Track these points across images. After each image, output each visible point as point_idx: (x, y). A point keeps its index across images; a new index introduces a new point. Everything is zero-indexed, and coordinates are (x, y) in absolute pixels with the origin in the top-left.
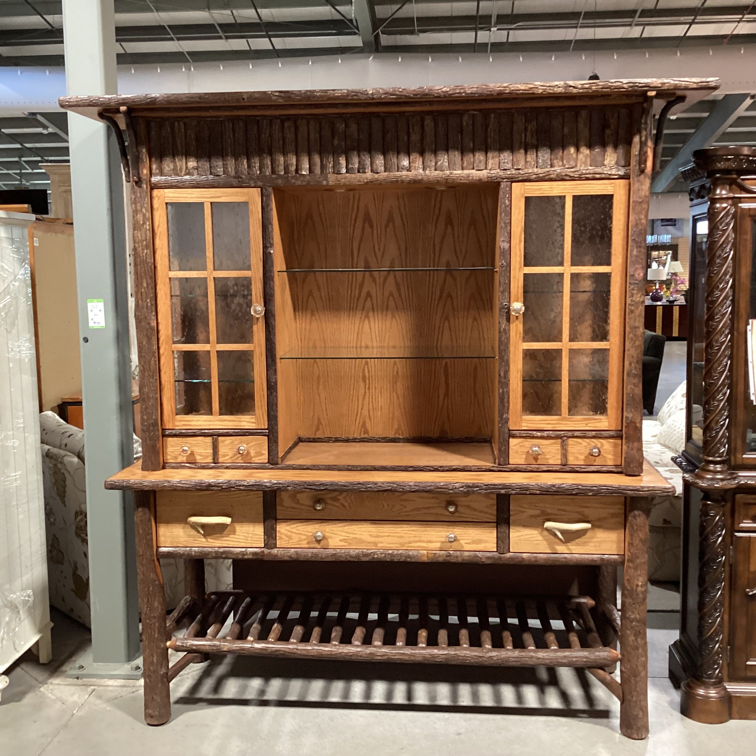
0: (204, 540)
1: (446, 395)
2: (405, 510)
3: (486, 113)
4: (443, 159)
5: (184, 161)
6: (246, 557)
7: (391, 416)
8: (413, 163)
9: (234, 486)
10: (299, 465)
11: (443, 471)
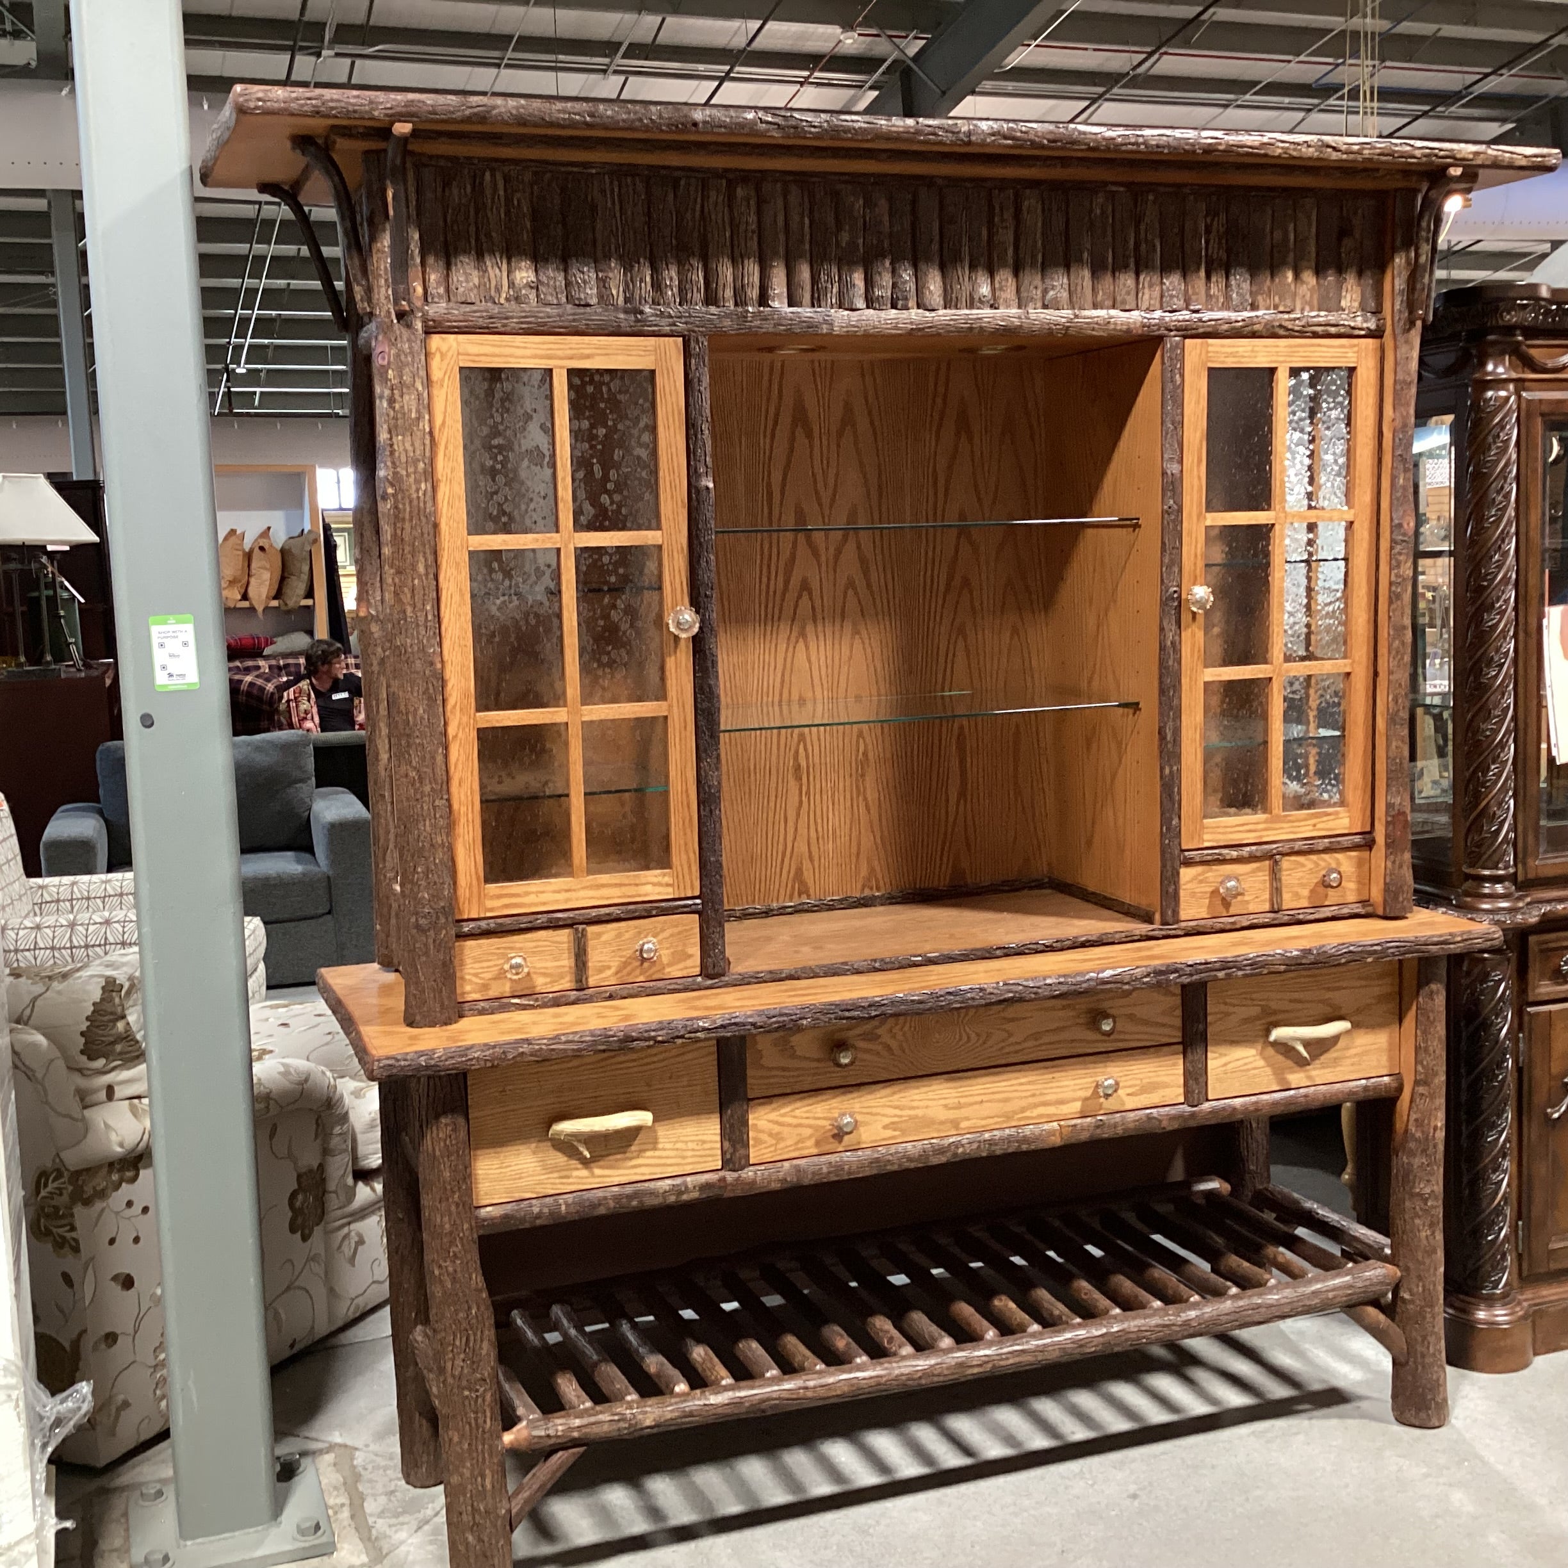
0: (584, 1173)
1: (962, 794)
2: (1012, 1040)
3: (1136, 191)
4: (1059, 284)
5: (505, 267)
6: (685, 1197)
7: (854, 850)
8: (1001, 289)
10: (771, 972)
11: (1062, 950)
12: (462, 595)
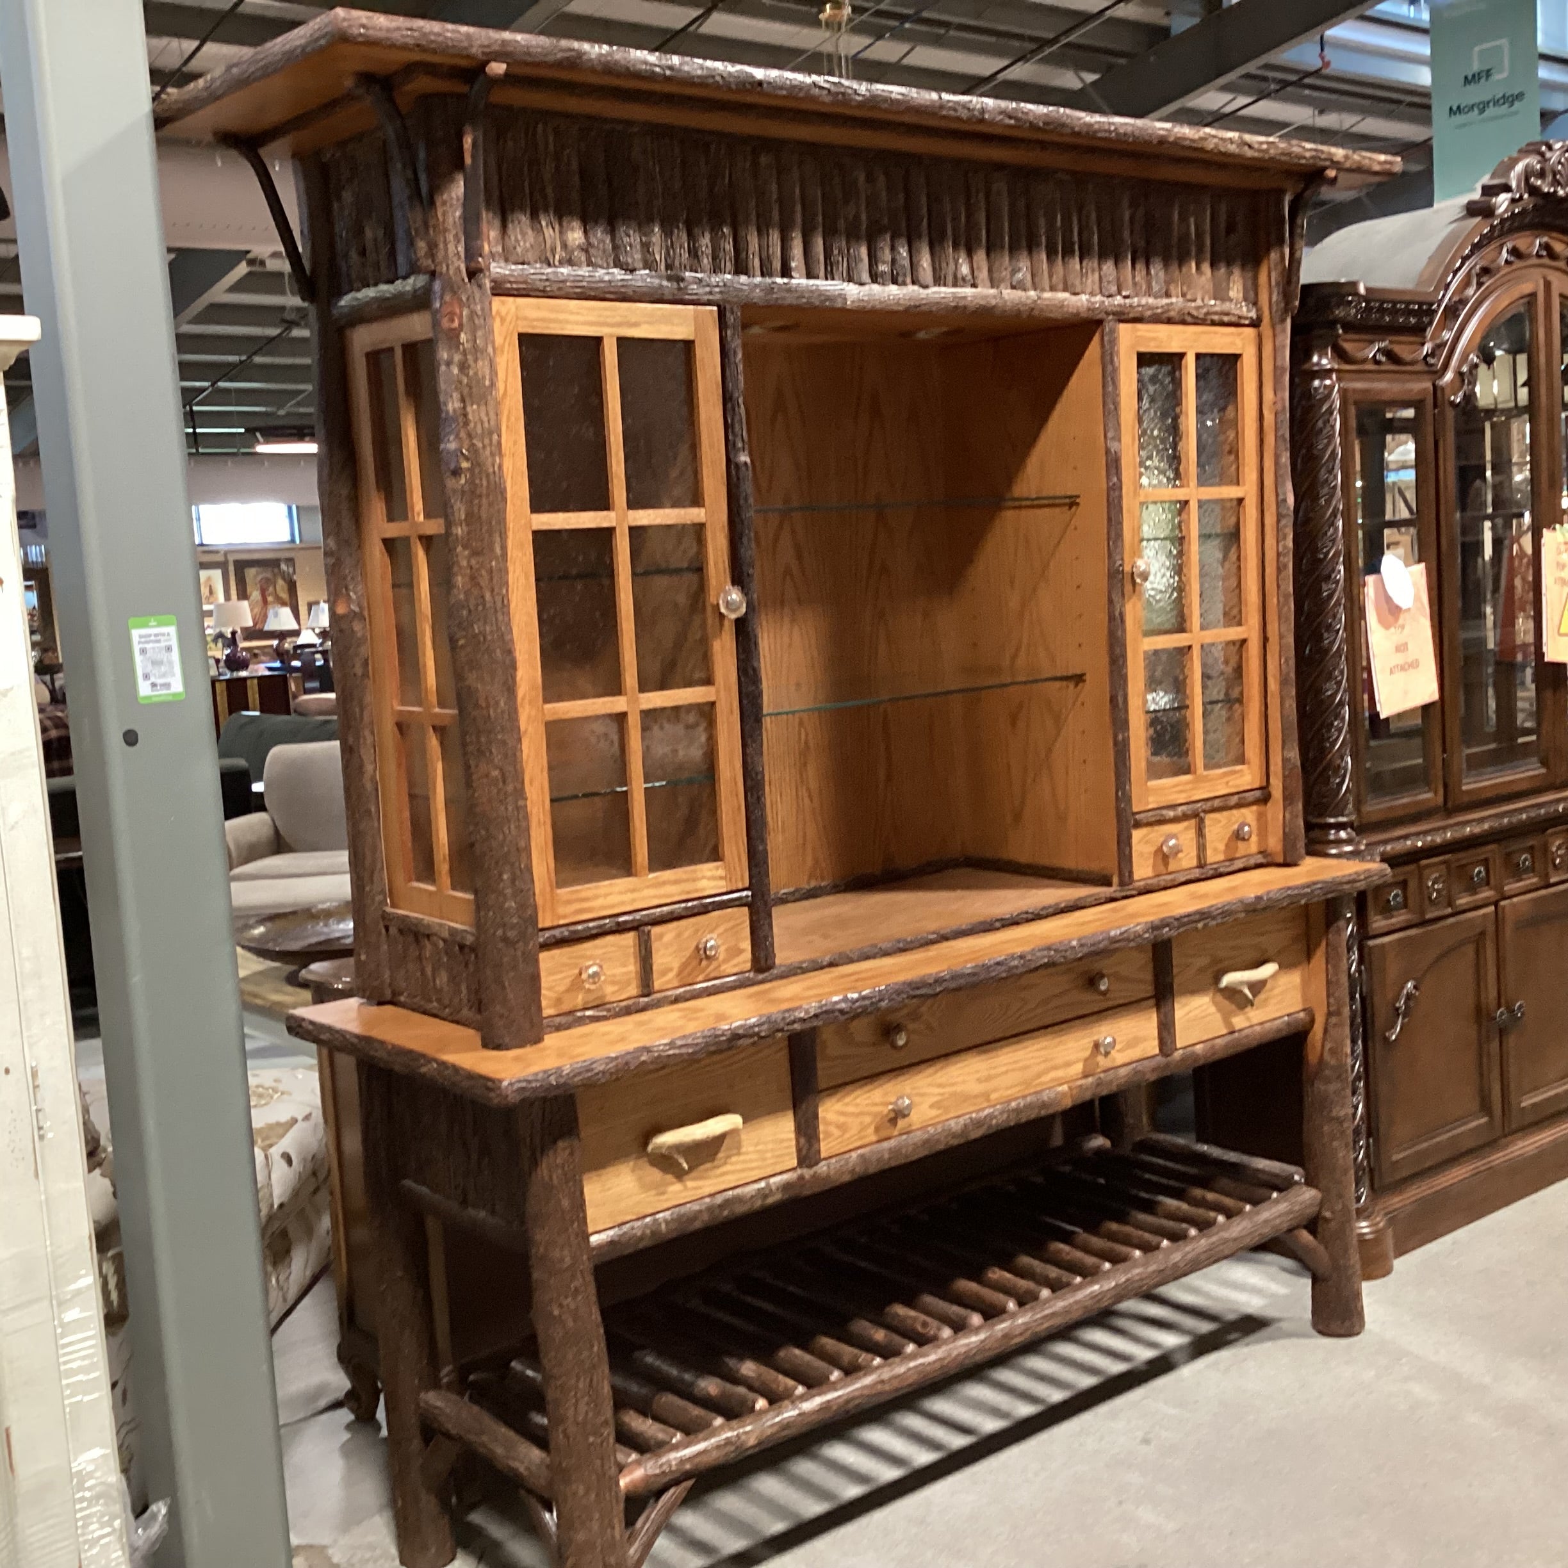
0: (677, 1187)
1: (889, 778)
2: (1026, 1008)
3: (1079, 180)
4: (1024, 265)
5: (557, 227)
6: (770, 1200)
8: (978, 268)
9: (782, 1025)
11: (1047, 917)
12: (527, 578)
